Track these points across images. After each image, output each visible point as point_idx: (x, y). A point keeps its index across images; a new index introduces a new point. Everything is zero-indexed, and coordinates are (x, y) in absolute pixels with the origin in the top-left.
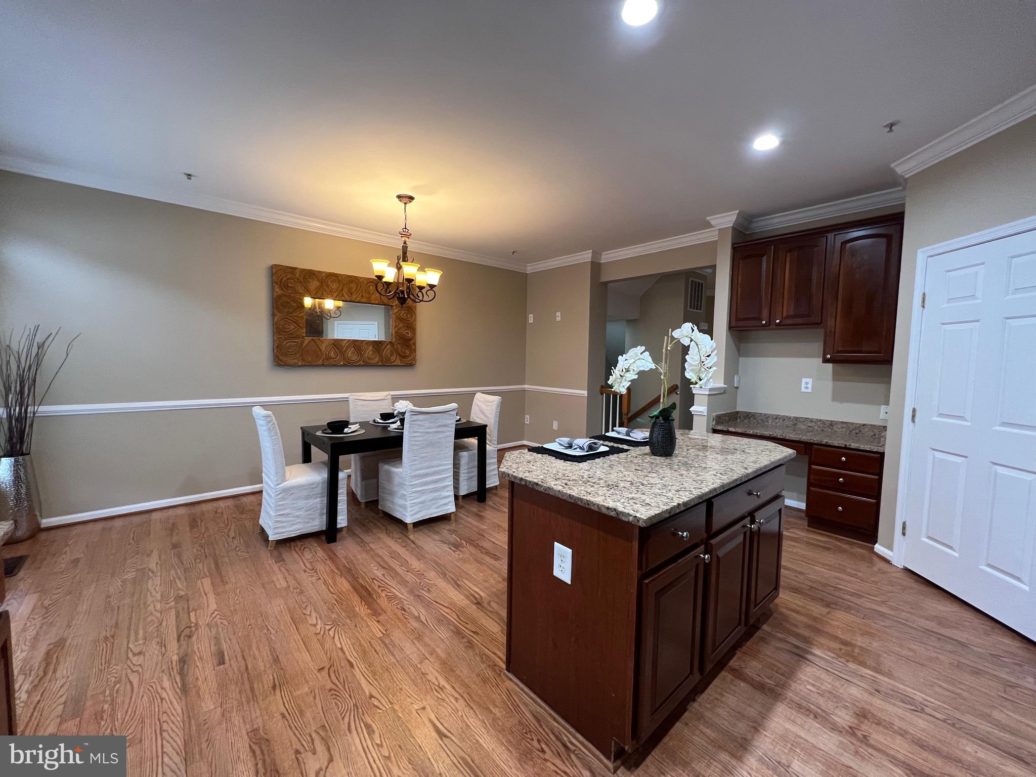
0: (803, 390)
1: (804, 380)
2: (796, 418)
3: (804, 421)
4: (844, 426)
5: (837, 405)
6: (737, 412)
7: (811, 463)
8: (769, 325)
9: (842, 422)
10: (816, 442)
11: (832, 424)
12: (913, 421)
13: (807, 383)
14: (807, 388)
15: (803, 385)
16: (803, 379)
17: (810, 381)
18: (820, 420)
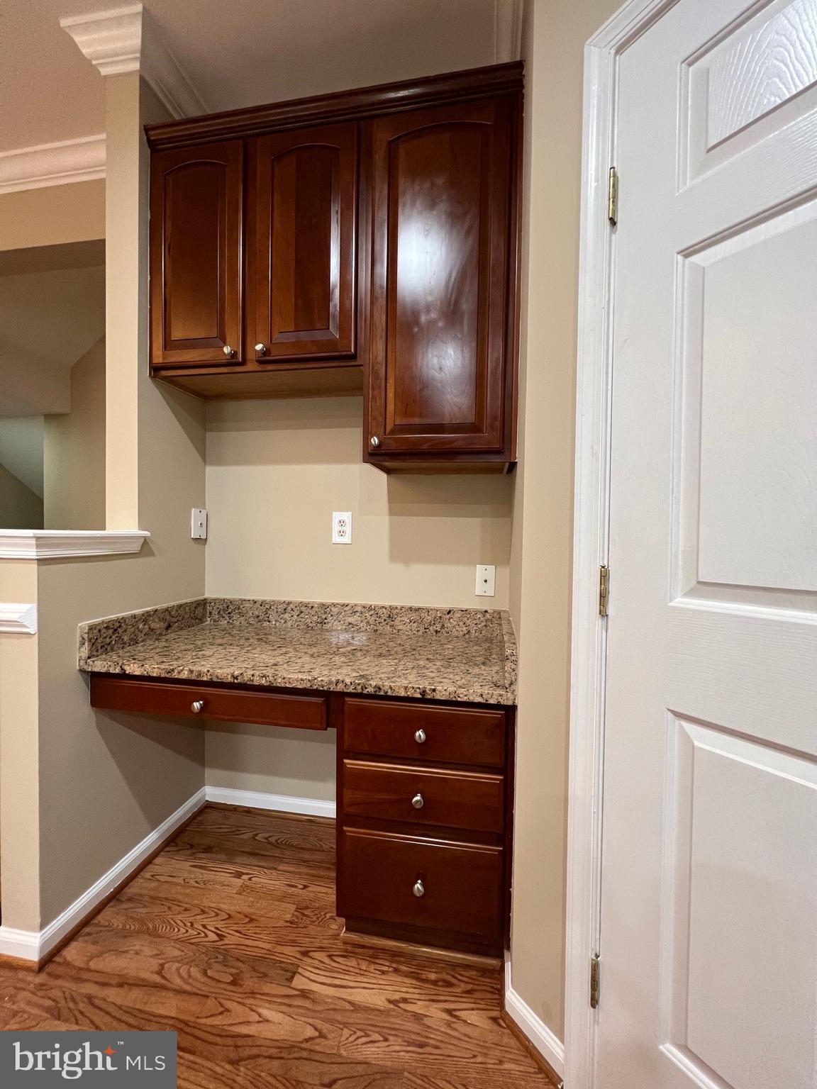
0: (336, 539)
1: (337, 516)
2: (323, 606)
3: (339, 613)
4: (414, 616)
5: (399, 567)
6: (204, 603)
7: (342, 754)
8: (243, 363)
9: (411, 609)
10: (351, 690)
11: (392, 614)
12: (603, 614)
13: (342, 523)
14: (342, 533)
15: (336, 527)
16: (334, 514)
17: (346, 516)
18: (370, 608)
